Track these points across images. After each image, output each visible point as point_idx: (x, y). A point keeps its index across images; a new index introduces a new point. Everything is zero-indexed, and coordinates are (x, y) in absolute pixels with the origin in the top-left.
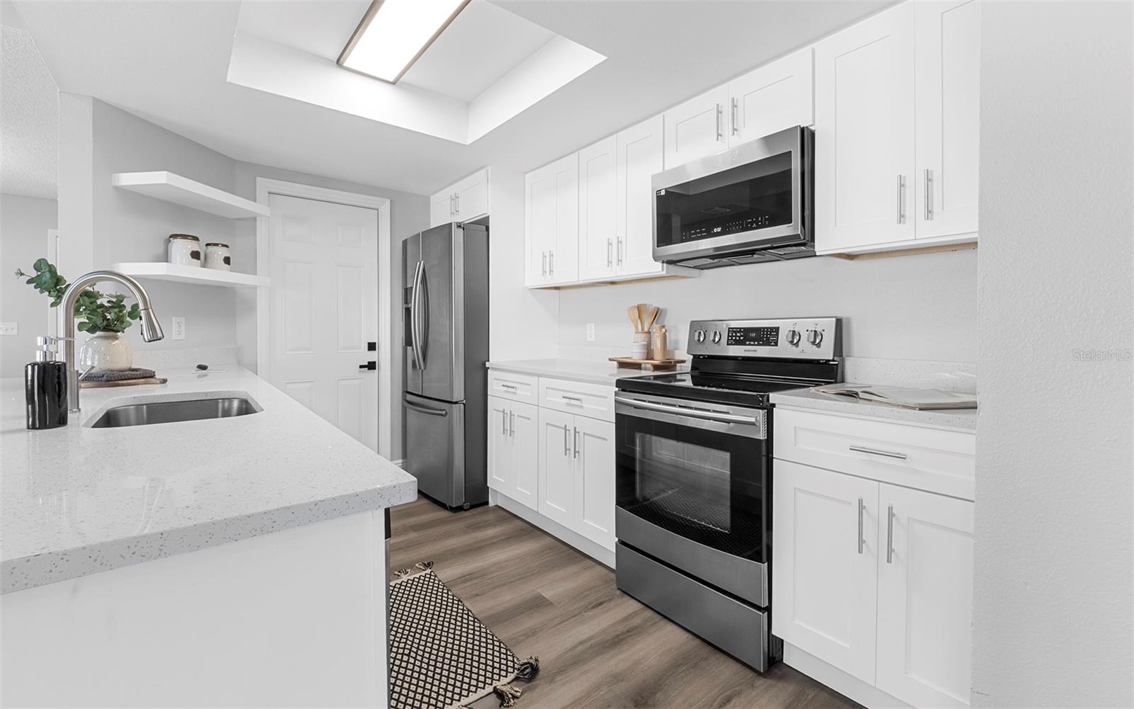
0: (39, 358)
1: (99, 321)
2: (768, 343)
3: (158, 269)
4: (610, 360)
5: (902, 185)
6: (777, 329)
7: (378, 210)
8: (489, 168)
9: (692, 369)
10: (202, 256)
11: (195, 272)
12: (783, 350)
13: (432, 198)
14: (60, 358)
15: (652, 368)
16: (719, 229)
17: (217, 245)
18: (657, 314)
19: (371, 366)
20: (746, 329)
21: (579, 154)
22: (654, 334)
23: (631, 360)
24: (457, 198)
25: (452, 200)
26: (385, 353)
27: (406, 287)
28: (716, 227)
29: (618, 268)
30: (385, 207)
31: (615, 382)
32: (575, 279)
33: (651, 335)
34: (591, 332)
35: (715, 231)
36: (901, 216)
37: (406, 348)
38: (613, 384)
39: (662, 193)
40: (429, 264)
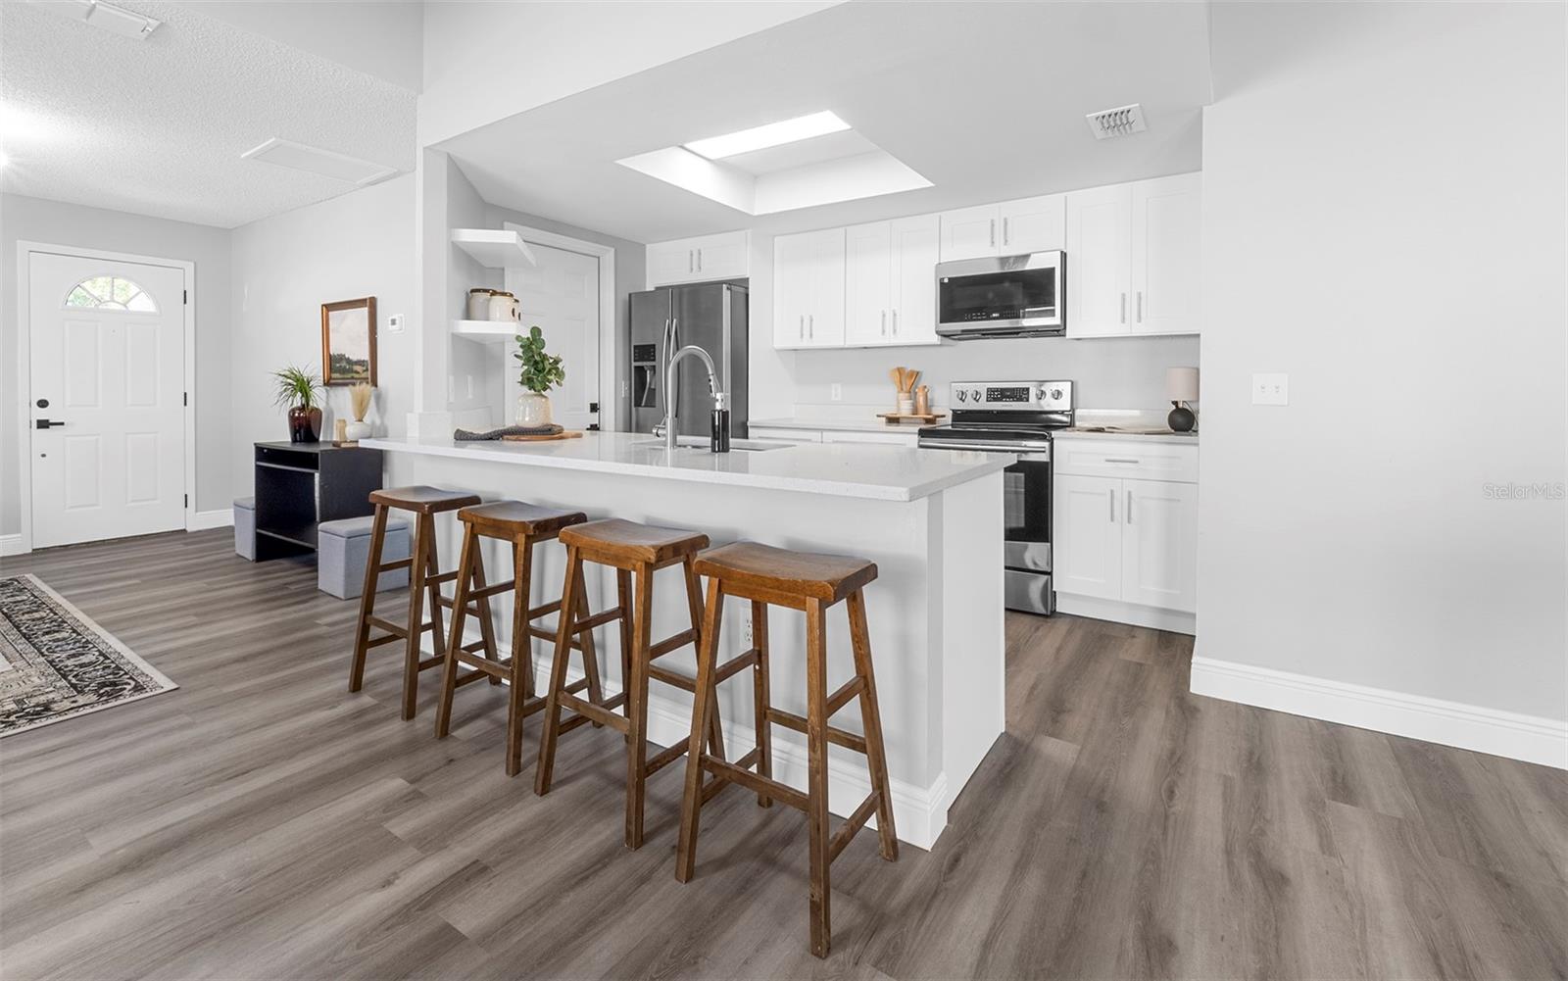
2: (1020, 399)
4: (878, 416)
5: (1124, 299)
6: (1028, 389)
7: (599, 258)
8: (749, 230)
9: (953, 421)
13: (648, 246)
15: (924, 422)
16: (997, 315)
18: (916, 375)
19: (594, 428)
20: (1001, 389)
21: (846, 230)
22: (916, 393)
23: (898, 416)
24: (700, 254)
25: (692, 255)
26: (610, 415)
27: (633, 344)
28: (995, 312)
29: (892, 336)
30: (609, 256)
31: (917, 431)
32: (840, 344)
33: (912, 394)
34: (837, 392)
35: (994, 315)
36: (1123, 320)
37: (633, 409)
38: (915, 433)
39: (946, 281)
40: (686, 324)
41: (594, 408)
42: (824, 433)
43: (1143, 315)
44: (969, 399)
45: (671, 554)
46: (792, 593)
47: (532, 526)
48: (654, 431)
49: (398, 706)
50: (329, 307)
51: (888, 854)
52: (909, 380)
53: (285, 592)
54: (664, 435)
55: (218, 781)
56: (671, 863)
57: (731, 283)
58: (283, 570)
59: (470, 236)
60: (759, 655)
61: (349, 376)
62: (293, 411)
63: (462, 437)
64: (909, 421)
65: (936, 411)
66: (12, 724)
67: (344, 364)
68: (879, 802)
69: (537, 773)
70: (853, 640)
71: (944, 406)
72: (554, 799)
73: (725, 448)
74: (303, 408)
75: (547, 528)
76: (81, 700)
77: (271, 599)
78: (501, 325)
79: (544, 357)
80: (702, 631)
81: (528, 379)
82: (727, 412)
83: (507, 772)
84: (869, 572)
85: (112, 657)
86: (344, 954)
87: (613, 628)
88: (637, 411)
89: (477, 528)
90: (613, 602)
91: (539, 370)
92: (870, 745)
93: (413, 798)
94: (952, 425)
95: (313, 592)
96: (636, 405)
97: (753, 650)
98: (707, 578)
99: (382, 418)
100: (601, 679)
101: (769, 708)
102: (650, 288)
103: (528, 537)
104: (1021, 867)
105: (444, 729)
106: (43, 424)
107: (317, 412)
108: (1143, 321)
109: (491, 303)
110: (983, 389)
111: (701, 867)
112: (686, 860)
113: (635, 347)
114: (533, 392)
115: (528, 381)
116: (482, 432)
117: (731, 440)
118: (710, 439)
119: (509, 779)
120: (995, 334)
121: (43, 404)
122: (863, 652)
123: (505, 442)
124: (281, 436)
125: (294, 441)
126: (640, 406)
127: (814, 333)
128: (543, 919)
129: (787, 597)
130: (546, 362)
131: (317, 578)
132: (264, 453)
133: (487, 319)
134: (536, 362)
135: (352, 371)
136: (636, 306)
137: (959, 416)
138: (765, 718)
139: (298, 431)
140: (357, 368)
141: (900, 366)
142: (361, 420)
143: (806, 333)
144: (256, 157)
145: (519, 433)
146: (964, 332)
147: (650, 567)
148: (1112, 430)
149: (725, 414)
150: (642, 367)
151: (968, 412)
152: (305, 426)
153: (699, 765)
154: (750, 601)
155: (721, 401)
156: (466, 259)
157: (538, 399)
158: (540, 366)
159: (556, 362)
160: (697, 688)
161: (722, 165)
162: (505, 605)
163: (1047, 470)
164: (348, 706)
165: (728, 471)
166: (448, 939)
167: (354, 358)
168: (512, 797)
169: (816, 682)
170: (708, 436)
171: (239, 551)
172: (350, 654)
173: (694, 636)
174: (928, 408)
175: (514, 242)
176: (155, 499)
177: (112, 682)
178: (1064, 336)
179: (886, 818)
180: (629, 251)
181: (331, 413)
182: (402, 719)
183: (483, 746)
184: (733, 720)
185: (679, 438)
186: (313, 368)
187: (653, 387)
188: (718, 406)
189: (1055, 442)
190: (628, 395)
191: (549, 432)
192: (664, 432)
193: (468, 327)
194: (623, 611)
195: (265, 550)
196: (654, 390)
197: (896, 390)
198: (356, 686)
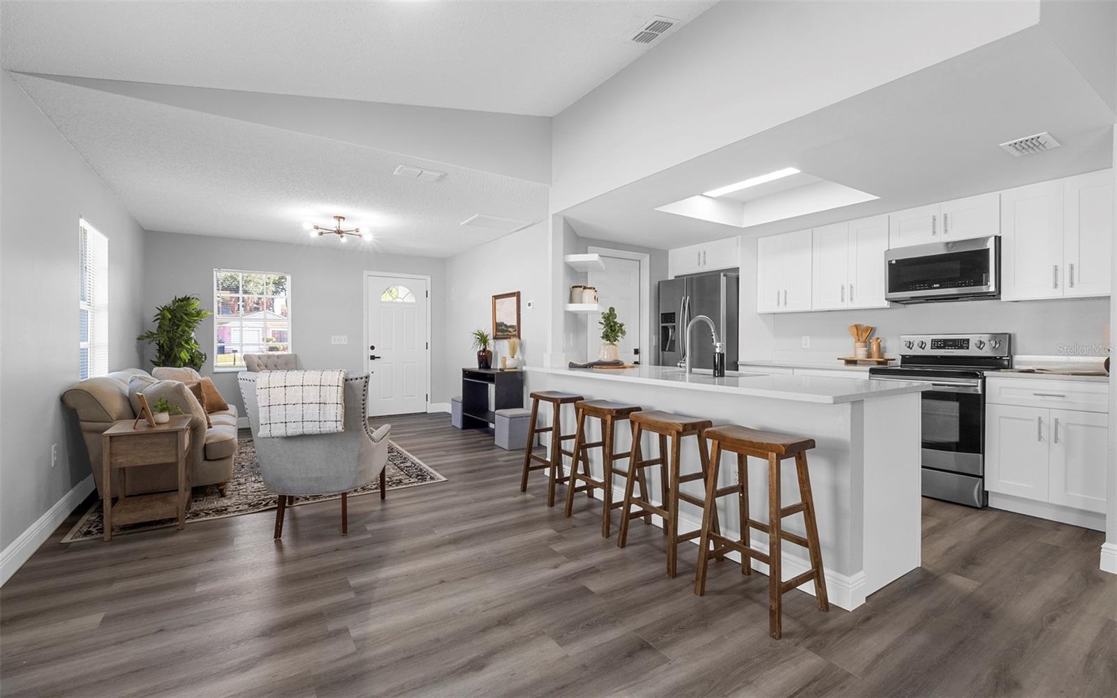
2: (962, 347)
4: (839, 359)
5: (1056, 270)
6: (968, 340)
7: (640, 261)
8: (739, 237)
9: (902, 363)
12: (973, 351)
13: (670, 251)
15: (876, 363)
16: (938, 285)
18: (872, 330)
19: (636, 363)
20: (945, 340)
21: (812, 231)
22: (870, 343)
23: (855, 359)
24: (705, 254)
25: (699, 255)
26: (646, 355)
27: (661, 312)
28: (936, 284)
29: (849, 302)
30: (646, 260)
31: (868, 370)
32: (808, 309)
33: (867, 344)
34: (806, 341)
35: (935, 286)
36: (1056, 286)
37: (661, 352)
38: (866, 371)
39: (894, 262)
40: (695, 298)
41: (637, 352)
42: (795, 370)
43: (1075, 281)
44: (916, 347)
45: (691, 428)
46: (761, 450)
47: (614, 411)
48: (679, 364)
49: (546, 500)
50: (496, 297)
51: (821, 607)
52: (865, 333)
53: (480, 444)
54: (685, 367)
55: (475, 518)
56: (693, 587)
57: (726, 271)
58: (475, 435)
59: (574, 258)
60: (742, 488)
61: (506, 334)
62: (480, 352)
63: (572, 366)
64: (864, 363)
65: (887, 356)
66: (391, 486)
67: (503, 327)
68: (816, 574)
69: (619, 538)
70: (799, 481)
71: (895, 352)
72: (627, 550)
73: (722, 375)
74: (484, 350)
75: (623, 413)
76: (412, 480)
77: (467, 448)
78: (589, 306)
79: (616, 323)
80: (708, 471)
81: (606, 335)
82: (723, 354)
83: (603, 536)
84: (810, 444)
85: (417, 465)
86: (543, 587)
87: (657, 469)
88: (663, 354)
89: (586, 412)
90: (656, 455)
91: (612, 330)
92: (811, 542)
93: (558, 539)
94: (901, 366)
95: (492, 446)
96: (662, 350)
97: (739, 485)
98: (711, 440)
99: (523, 357)
100: (649, 500)
101: (749, 519)
102: (671, 277)
103: (612, 417)
104: (914, 630)
105: (569, 512)
106: (373, 358)
107: (490, 353)
108: (1075, 286)
109: (584, 294)
110: (928, 340)
111: (707, 592)
112: (700, 584)
113: (662, 314)
114: (608, 342)
115: (606, 336)
116: (582, 364)
117: (726, 371)
118: (712, 371)
119: (604, 539)
120: (935, 299)
121: (373, 348)
122: (806, 489)
123: (594, 369)
124: (474, 365)
125: (480, 368)
126: (665, 350)
127: (788, 301)
128: (628, 594)
129: (758, 452)
130: (616, 326)
131: (494, 439)
132: (467, 374)
133: (581, 302)
134: (611, 326)
135: (507, 331)
136: (663, 289)
137: (906, 360)
138: (746, 524)
139: (482, 363)
140: (510, 329)
141: (856, 323)
142: (513, 357)
143: (782, 301)
144: (468, 224)
145: (601, 364)
146: (913, 298)
147: (679, 434)
148: (1041, 371)
149: (722, 355)
150: (667, 327)
151: (914, 356)
152: (485, 359)
153: (707, 537)
154: (736, 454)
155: (719, 347)
156: (571, 270)
157: (611, 346)
158: (613, 328)
159: (621, 325)
160: (705, 506)
161: (721, 200)
162: (596, 455)
163: (979, 400)
164: (520, 498)
165: (723, 385)
166: (585, 592)
167: (508, 324)
168: (607, 546)
169: (774, 497)
170: (711, 369)
171: (454, 423)
172: (521, 474)
173: (703, 475)
174: (881, 354)
175: (597, 260)
176: (391, 397)
177: (422, 476)
178: (1000, 299)
179: (821, 585)
180: (658, 255)
181: (496, 353)
182: (548, 506)
183: (589, 523)
184: (727, 527)
185: (693, 369)
186: (489, 330)
187: (673, 339)
188: (718, 350)
189: (987, 379)
190: (657, 344)
191: (617, 364)
192: (684, 365)
193: (573, 307)
194: (663, 460)
195: (468, 423)
196: (674, 341)
197: (854, 340)
198: (524, 489)
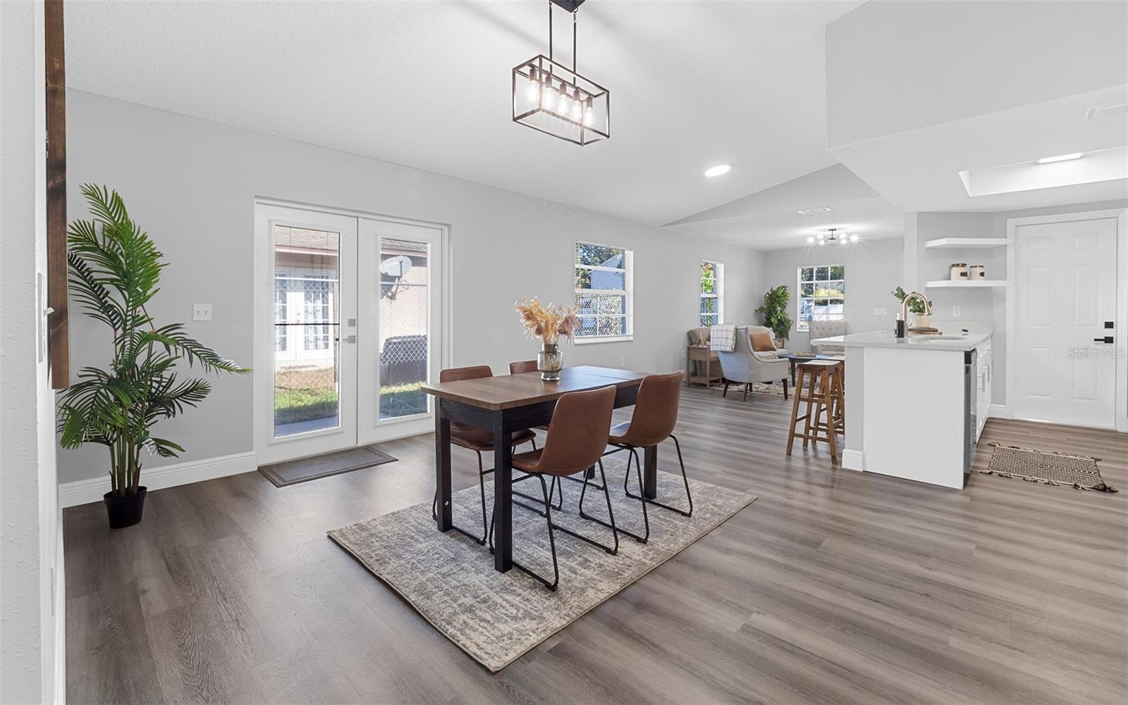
0: (898, 319)
1: (917, 308)
3: (945, 284)
10: (968, 274)
11: (964, 283)
14: (903, 319)
17: (976, 267)
19: (1109, 340)
